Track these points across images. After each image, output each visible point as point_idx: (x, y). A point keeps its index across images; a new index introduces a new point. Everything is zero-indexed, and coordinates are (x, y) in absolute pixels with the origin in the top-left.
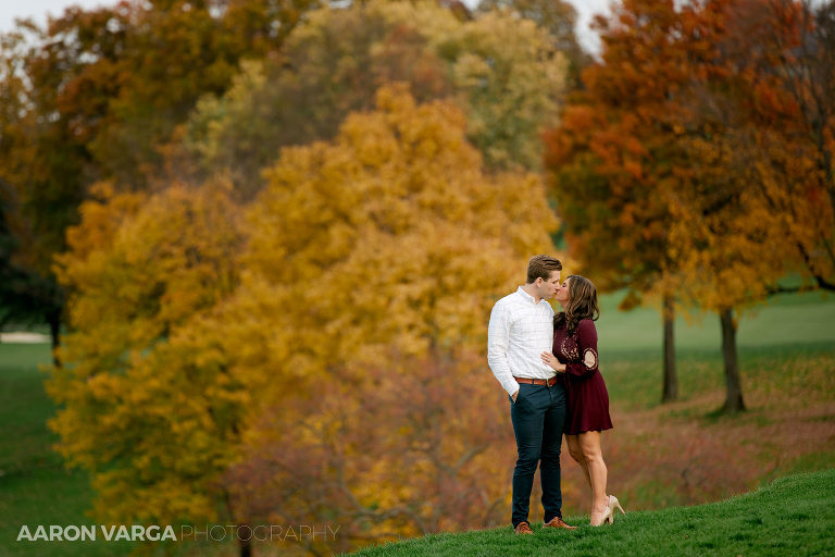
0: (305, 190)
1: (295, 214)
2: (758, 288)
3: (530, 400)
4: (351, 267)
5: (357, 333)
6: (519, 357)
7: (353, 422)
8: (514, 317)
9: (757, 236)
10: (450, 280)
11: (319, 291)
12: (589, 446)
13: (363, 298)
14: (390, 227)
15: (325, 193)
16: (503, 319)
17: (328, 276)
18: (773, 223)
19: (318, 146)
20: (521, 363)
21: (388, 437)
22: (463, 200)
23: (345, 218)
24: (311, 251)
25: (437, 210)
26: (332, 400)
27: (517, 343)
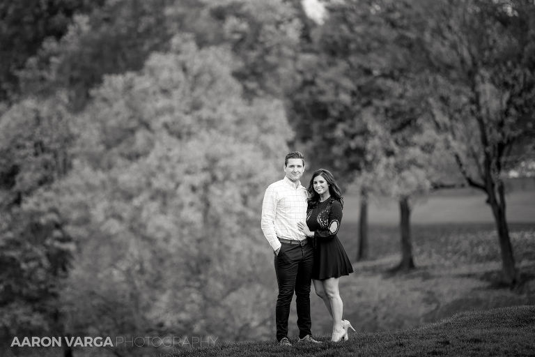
0: (119, 106)
1: (112, 122)
2: (428, 184)
4: (152, 160)
5: (154, 206)
6: (282, 224)
7: (148, 266)
8: (280, 196)
9: (428, 148)
10: (220, 175)
11: (128, 176)
12: (330, 287)
13: (160, 182)
14: (179, 134)
15: (133, 108)
16: (272, 197)
17: (135, 166)
18: (440, 138)
19: (130, 75)
20: (284, 228)
21: (171, 277)
22: (229, 117)
23: (146, 125)
24: (123, 147)
25: (211, 123)
26: (134, 250)
27: (281, 215)
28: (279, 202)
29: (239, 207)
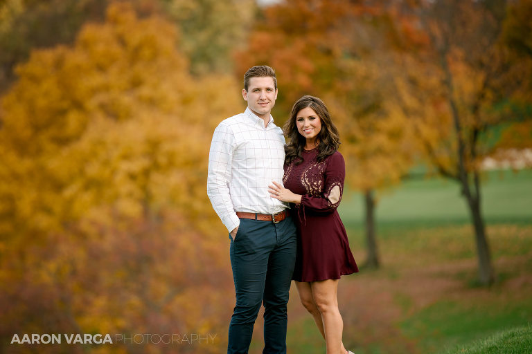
0: (49, 85)
1: (42, 103)
4: (84, 145)
5: (87, 197)
6: (241, 187)
7: (81, 266)
8: (238, 140)
10: (162, 160)
11: (58, 163)
12: (322, 294)
13: (93, 170)
14: (114, 114)
15: (66, 87)
17: (65, 152)
19: (60, 50)
21: (106, 279)
22: (173, 97)
23: (78, 105)
24: (52, 131)
25: (152, 103)
26: (64, 248)
27: (240, 171)
28: (236, 150)
29: (183, 198)
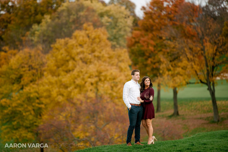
0: (63, 51)
1: (60, 57)
2: (184, 82)
3: (134, 110)
4: (75, 72)
5: (76, 91)
6: (131, 98)
7: (73, 114)
8: (130, 87)
9: (184, 68)
10: (103, 78)
11: (66, 79)
13: (78, 81)
14: (86, 62)
15: (68, 52)
16: (127, 87)
17: (69, 75)
18: (189, 65)
19: (67, 39)
21: (83, 119)
22: (106, 56)
23: (73, 59)
24: (63, 68)
25: (99, 58)
26: (68, 108)
27: (131, 94)
28: (130, 89)
29: (110, 91)
